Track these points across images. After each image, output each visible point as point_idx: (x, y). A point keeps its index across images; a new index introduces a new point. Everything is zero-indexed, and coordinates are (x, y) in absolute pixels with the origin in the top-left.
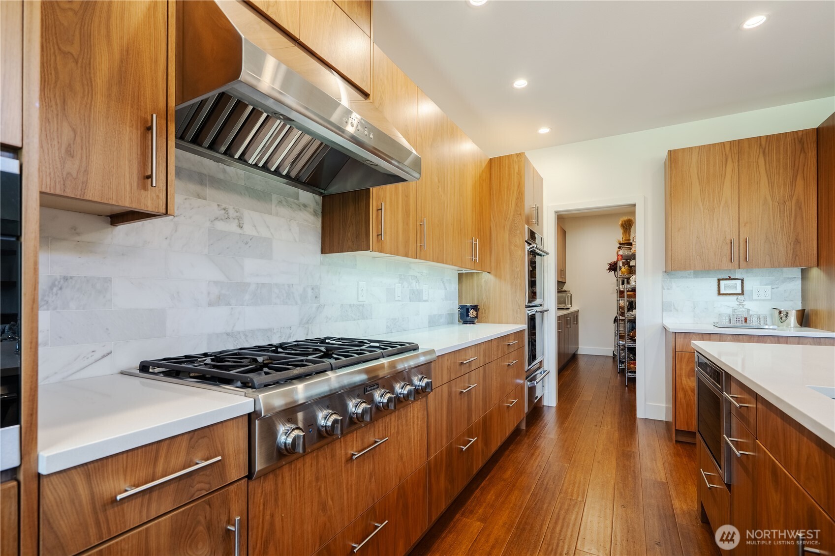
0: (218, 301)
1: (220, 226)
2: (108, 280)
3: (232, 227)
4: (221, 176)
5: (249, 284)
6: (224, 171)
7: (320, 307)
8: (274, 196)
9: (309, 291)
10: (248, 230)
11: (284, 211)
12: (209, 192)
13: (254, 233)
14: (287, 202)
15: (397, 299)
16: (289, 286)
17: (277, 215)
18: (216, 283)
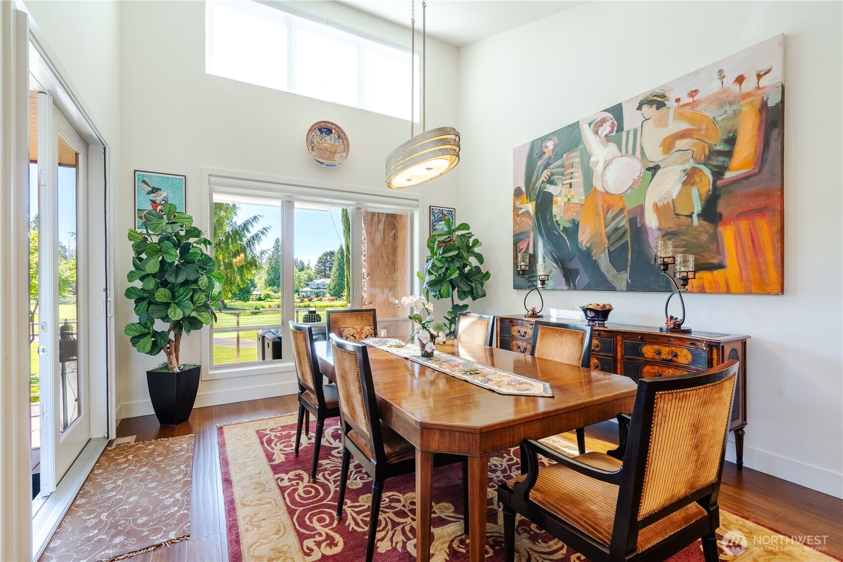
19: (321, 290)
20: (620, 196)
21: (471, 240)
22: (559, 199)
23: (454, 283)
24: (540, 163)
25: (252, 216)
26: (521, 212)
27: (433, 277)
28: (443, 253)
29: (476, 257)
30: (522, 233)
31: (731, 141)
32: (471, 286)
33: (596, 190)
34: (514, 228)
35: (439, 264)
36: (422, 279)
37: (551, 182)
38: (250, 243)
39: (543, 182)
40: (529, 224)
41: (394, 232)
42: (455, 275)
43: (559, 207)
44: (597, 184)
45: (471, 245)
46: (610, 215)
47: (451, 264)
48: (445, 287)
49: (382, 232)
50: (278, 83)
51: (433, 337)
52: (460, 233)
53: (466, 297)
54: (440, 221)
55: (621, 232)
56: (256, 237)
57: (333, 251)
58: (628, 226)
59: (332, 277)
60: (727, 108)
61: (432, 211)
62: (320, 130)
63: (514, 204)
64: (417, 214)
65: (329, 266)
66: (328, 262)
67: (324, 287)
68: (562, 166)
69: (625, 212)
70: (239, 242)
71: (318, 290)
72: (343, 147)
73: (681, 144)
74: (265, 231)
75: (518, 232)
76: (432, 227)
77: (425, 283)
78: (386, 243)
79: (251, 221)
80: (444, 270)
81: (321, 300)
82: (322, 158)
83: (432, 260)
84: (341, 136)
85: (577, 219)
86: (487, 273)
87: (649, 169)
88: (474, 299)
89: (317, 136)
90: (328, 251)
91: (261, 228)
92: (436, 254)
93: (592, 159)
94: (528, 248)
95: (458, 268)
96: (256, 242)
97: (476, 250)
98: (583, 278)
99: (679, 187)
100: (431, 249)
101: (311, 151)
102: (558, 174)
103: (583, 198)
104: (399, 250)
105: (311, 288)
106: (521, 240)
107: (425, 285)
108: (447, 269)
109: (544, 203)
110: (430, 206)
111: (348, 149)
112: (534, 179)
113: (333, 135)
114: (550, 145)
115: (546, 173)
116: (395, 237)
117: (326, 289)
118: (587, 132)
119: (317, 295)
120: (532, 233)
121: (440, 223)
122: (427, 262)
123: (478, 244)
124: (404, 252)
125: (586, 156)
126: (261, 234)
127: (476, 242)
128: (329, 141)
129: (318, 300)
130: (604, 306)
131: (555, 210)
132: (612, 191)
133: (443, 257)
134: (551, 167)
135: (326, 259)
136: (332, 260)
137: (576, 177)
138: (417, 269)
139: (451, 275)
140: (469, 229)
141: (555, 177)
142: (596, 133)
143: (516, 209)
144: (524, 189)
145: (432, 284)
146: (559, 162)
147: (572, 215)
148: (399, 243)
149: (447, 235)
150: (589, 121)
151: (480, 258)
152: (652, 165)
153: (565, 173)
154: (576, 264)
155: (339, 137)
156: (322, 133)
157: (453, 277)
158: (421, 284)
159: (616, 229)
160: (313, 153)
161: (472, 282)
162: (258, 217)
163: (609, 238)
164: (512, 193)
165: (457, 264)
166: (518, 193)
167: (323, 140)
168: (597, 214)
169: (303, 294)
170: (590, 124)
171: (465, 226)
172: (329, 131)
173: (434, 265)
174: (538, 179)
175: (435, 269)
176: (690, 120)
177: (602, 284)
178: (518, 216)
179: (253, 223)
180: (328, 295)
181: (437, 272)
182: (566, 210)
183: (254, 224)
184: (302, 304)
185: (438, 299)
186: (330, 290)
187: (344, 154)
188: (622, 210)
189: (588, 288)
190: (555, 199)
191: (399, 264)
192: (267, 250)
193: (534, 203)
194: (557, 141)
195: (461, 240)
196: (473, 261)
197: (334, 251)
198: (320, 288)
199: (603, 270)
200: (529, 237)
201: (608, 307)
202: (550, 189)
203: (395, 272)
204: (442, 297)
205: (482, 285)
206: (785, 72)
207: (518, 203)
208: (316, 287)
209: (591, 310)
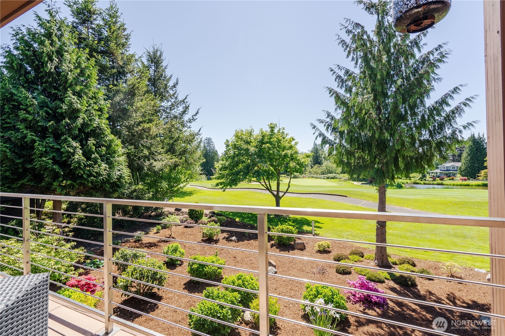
19: (451, 171)
25: (452, 88)
38: (449, 119)
56: (458, 110)
59: (463, 161)
67: (454, 169)
70: (437, 118)
71: (447, 172)
74: (468, 102)
79: (451, 94)
81: (453, 179)
91: (463, 100)
96: (457, 115)
105: (441, 170)
117: (456, 171)
119: (448, 175)
126: (462, 106)
129: (450, 180)
162: (460, 87)
169: (433, 174)
179: (452, 95)
180: (459, 175)
183: (454, 96)
184: (435, 182)
186: (461, 171)
192: (473, 122)
198: (450, 170)
208: (446, 169)
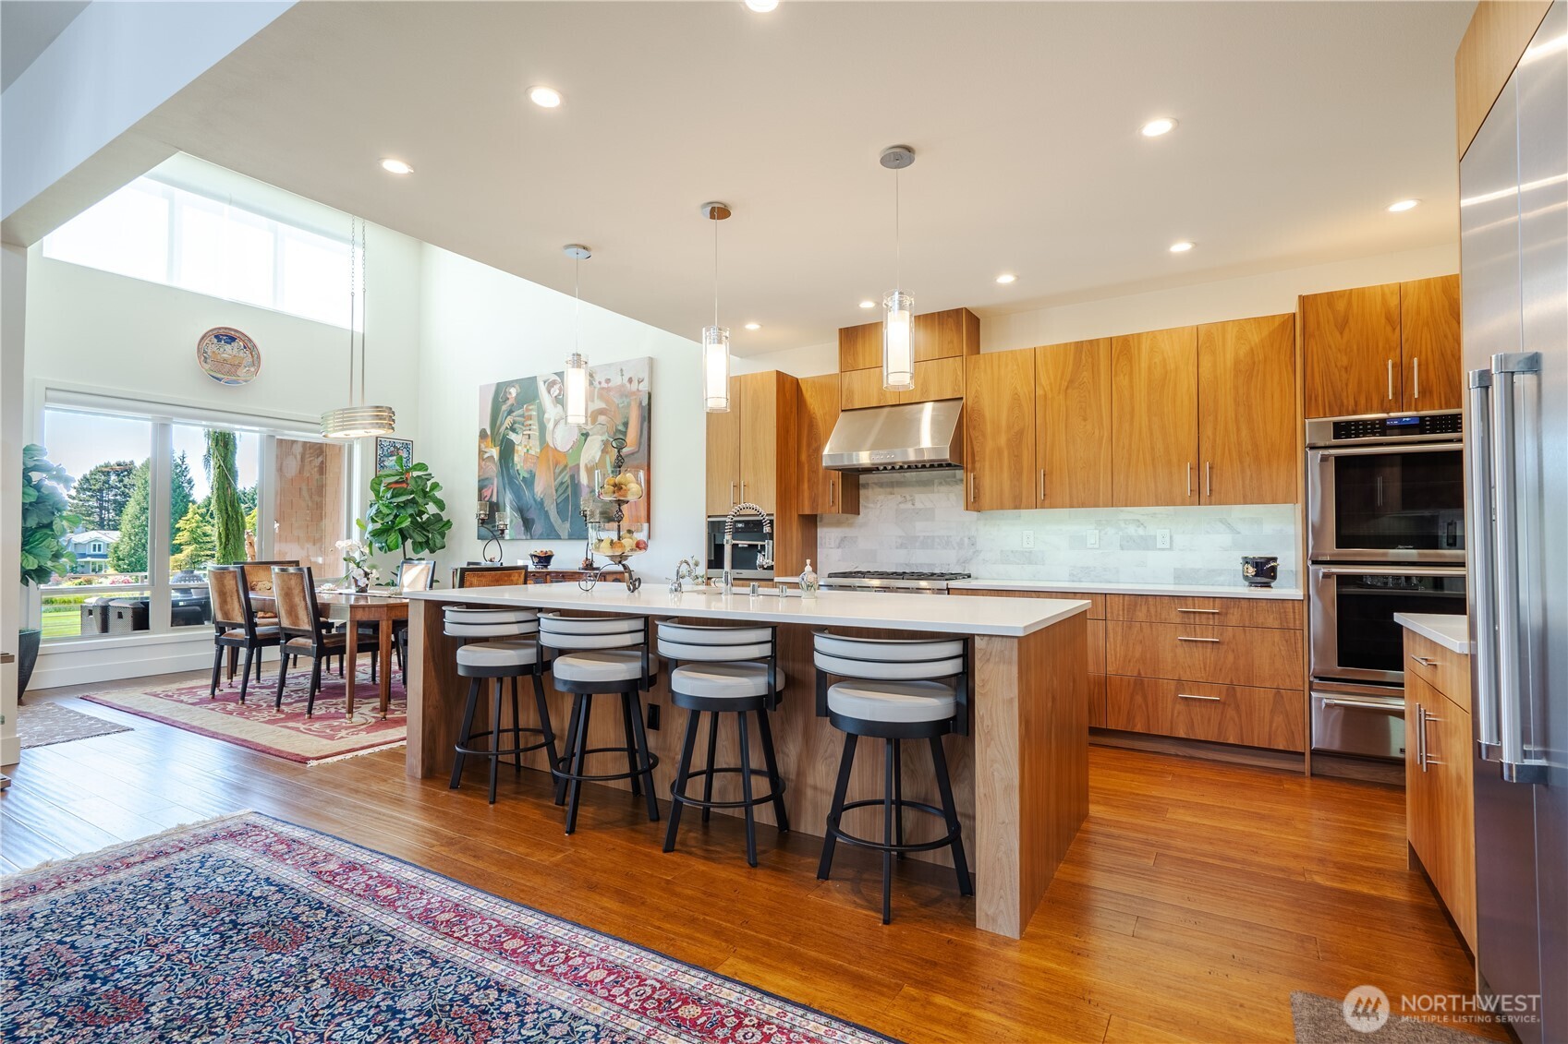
0: (902, 546)
1: (902, 506)
2: (857, 537)
3: (909, 505)
4: (902, 480)
5: (919, 537)
6: (904, 476)
7: (977, 552)
8: (936, 481)
9: (966, 540)
10: (918, 505)
11: (944, 488)
12: (896, 490)
13: (922, 507)
14: (945, 481)
15: (1089, 546)
16: (948, 537)
17: (938, 492)
18: (900, 537)
19: (89, 559)
20: (565, 454)
21: (429, 483)
22: (520, 448)
23: (405, 533)
24: (504, 408)
26: (486, 456)
27: (378, 526)
28: (391, 498)
29: (434, 503)
30: (487, 479)
31: (626, 424)
32: (428, 537)
33: (548, 445)
34: (479, 472)
35: (385, 511)
36: (363, 527)
37: (513, 430)
39: (507, 428)
40: (493, 470)
41: (320, 459)
42: (407, 523)
43: (519, 456)
44: (549, 439)
45: (428, 490)
46: (557, 471)
47: (402, 511)
48: (394, 537)
49: (299, 457)
50: (155, 273)
51: (366, 574)
52: (415, 474)
53: (423, 550)
54: (391, 456)
55: (565, 485)
57: (128, 461)
58: (569, 481)
59: (126, 526)
60: (624, 399)
61: (379, 443)
62: (216, 337)
63: (479, 446)
64: (358, 446)
65: (115, 501)
66: (111, 488)
67: (97, 552)
68: (522, 416)
69: (568, 469)
72: (251, 360)
73: (602, 419)
75: (482, 477)
76: (380, 463)
77: (367, 532)
78: (306, 474)
80: (391, 517)
81: (88, 583)
82: (219, 372)
83: (376, 506)
84: (249, 346)
85: (534, 470)
86: (449, 521)
87: (583, 434)
88: (432, 551)
89: (213, 347)
90: (113, 462)
92: (381, 498)
93: (546, 416)
94: (491, 496)
95: (411, 515)
97: (438, 494)
98: (538, 528)
99: (600, 453)
100: (377, 492)
101: (203, 363)
102: (519, 423)
103: (539, 451)
104: (329, 490)
106: (485, 486)
107: (367, 535)
108: (396, 516)
109: (507, 450)
110: (377, 438)
111: (259, 362)
112: (498, 423)
113: (236, 344)
114: (513, 392)
115: (509, 420)
116: (322, 469)
117: (105, 556)
118: (542, 388)
120: (496, 479)
121: (390, 458)
122: (371, 506)
123: (438, 488)
124: (337, 492)
125: (541, 412)
127: (435, 486)
128: (229, 351)
130: (546, 552)
131: (516, 459)
132: (559, 449)
133: (391, 503)
134: (514, 414)
135: (107, 482)
136: (125, 486)
137: (534, 430)
138: (356, 514)
139: (401, 523)
140: (427, 470)
141: (516, 426)
142: (549, 392)
143: (481, 452)
144: (489, 432)
145: (376, 534)
146: (520, 412)
147: (529, 466)
148: (330, 477)
149: (397, 475)
150: (545, 378)
151: (440, 504)
152: (585, 432)
153: (525, 423)
154: (532, 515)
155: (245, 347)
156: (219, 340)
157: (403, 525)
158: (362, 534)
159: (562, 483)
160: (207, 366)
161: (428, 531)
163: (557, 491)
164: (478, 434)
165: (410, 511)
166: (483, 435)
167: (222, 350)
168: (549, 468)
170: (545, 382)
171: (422, 467)
172: (232, 339)
173: (379, 512)
174: (502, 424)
175: (381, 515)
176: (607, 402)
177: (552, 534)
178: (483, 460)
180: (110, 571)
181: (382, 519)
182: (525, 460)
185: (386, 552)
187: (253, 369)
188: (566, 466)
189: (541, 538)
190: (516, 447)
191: (328, 508)
193: (498, 448)
194: (519, 390)
195: (416, 482)
196: (432, 509)
197: (132, 463)
198: (84, 555)
199: (552, 520)
200: (493, 484)
201: (549, 554)
202: (512, 436)
203: (322, 519)
204: (390, 550)
205: (443, 535)
206: (651, 383)
207: (483, 446)
209: (535, 556)
